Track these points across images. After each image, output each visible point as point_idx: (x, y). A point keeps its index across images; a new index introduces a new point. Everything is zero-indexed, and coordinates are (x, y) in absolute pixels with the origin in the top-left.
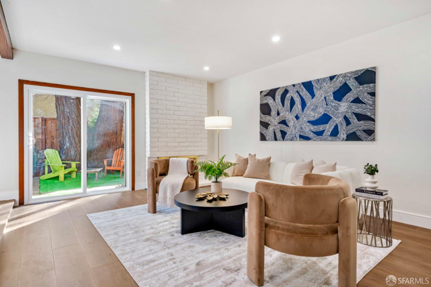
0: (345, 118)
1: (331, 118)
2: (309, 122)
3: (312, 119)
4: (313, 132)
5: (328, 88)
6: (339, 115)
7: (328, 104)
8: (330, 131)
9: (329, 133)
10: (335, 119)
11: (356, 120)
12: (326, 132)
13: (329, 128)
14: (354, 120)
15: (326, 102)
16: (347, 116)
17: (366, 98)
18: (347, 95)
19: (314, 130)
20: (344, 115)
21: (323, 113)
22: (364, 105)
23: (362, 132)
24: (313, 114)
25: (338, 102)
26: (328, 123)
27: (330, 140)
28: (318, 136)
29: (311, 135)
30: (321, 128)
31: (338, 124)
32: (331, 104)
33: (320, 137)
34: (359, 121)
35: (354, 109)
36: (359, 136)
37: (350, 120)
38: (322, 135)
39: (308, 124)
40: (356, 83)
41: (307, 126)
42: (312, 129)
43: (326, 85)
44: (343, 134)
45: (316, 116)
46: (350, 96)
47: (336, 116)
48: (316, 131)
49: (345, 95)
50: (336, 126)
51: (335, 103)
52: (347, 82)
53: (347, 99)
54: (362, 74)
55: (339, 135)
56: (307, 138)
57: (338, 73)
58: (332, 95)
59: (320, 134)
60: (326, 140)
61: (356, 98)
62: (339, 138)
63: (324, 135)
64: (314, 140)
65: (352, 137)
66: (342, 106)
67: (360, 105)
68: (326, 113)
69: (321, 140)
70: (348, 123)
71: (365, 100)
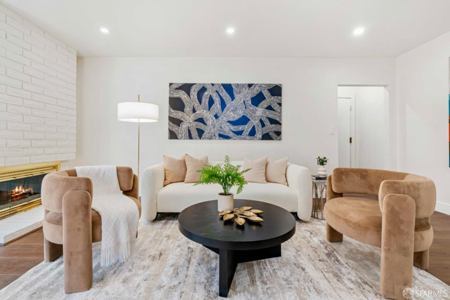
0: (261, 121)
1: (250, 120)
2: (228, 122)
3: (231, 119)
4: (234, 132)
5: (247, 94)
6: (256, 118)
7: (247, 108)
8: (248, 131)
9: (248, 133)
10: (253, 121)
11: (269, 123)
12: (244, 132)
13: (247, 128)
14: (267, 123)
15: (245, 105)
16: (262, 119)
17: (275, 106)
18: (262, 102)
19: (234, 130)
20: (260, 118)
21: (242, 115)
22: (274, 112)
23: (274, 133)
24: (233, 115)
25: (255, 107)
26: (246, 125)
27: (248, 139)
28: (238, 135)
29: (231, 134)
30: (240, 128)
31: (255, 126)
32: (250, 108)
33: (239, 136)
34: (271, 124)
35: (267, 114)
36: (272, 136)
37: (265, 123)
38: (241, 135)
39: (228, 124)
40: (269, 94)
41: (227, 126)
42: (232, 128)
43: (245, 91)
44: (259, 135)
45: (236, 117)
46: (265, 104)
47: (253, 119)
48: (235, 131)
49: (261, 102)
50: (254, 127)
51: (253, 107)
52: (262, 92)
53: (262, 106)
54: (273, 87)
55: (256, 134)
56: (227, 137)
57: (255, 83)
58: (250, 100)
59: (239, 133)
60: (245, 139)
61: (269, 106)
62: (256, 137)
63: (243, 134)
64: (234, 139)
65: (266, 137)
66: (258, 110)
67: (272, 112)
68: (245, 115)
69: (240, 139)
70: (263, 125)
71: (276, 109)
